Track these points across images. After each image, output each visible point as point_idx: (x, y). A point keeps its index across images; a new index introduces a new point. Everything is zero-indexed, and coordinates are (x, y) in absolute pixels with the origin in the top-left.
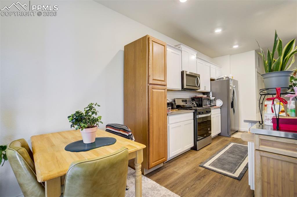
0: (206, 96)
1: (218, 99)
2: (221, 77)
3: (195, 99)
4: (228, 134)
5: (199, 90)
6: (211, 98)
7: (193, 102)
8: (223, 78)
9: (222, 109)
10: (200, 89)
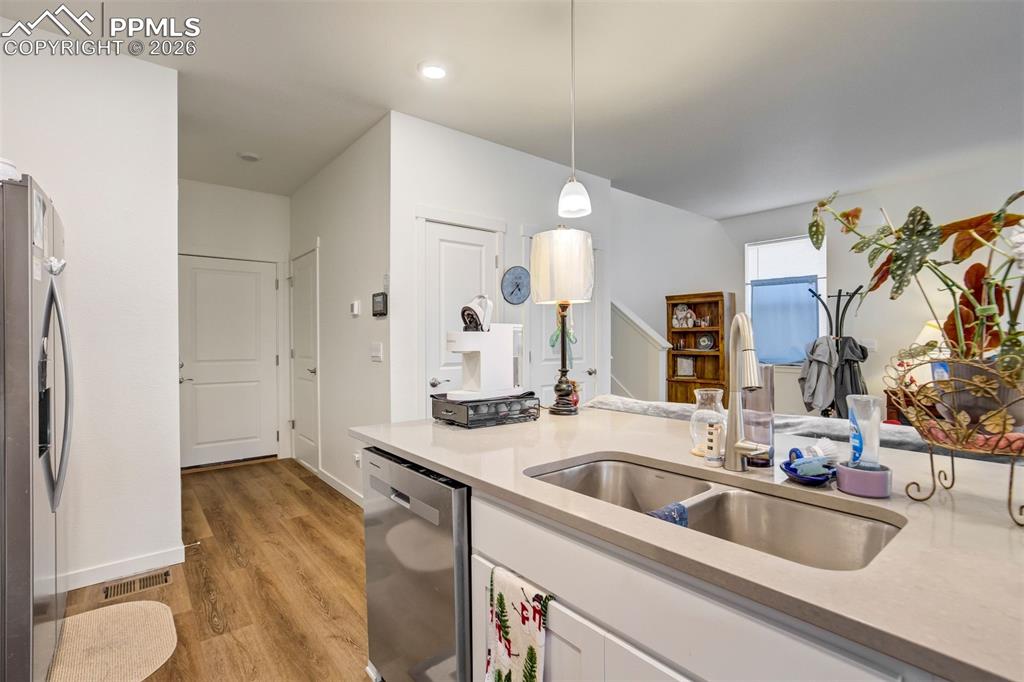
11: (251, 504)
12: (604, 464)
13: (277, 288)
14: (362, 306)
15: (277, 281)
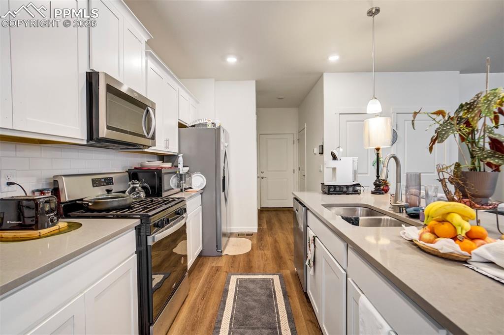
0: (169, 165)
1: (197, 171)
2: (201, 122)
3: (140, 175)
4: (217, 250)
5: (153, 148)
6: (181, 169)
7: (134, 183)
8: (205, 125)
9: (204, 194)
10: (155, 146)
11: (280, 221)
12: (360, 208)
13: (294, 143)
14: (317, 150)
15: (294, 141)
